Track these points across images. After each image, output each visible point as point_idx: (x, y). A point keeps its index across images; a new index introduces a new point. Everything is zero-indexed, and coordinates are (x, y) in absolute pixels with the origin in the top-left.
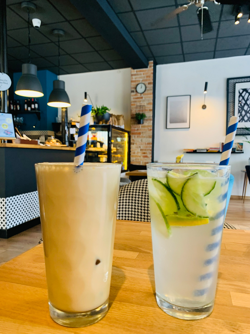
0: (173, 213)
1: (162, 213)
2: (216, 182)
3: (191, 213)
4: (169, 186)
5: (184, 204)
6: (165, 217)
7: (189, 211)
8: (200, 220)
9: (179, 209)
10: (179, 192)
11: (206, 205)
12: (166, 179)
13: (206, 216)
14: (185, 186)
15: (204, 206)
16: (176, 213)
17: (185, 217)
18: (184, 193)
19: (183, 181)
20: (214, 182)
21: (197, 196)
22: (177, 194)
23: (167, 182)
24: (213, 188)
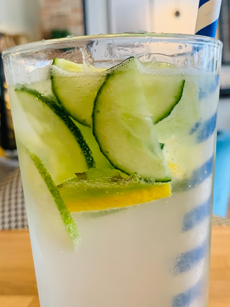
0: (76, 176)
1: (48, 179)
2: (184, 82)
3: (123, 171)
4: (59, 102)
5: (103, 148)
6: (54, 190)
7: (116, 168)
8: (148, 189)
9: (91, 163)
10: (87, 116)
11: (162, 146)
12: (49, 84)
13: (162, 177)
14: (101, 97)
15: (158, 149)
16: (81, 176)
17: (108, 185)
18: (98, 116)
19: (96, 83)
20: (179, 81)
21: (137, 121)
22: (83, 123)
23: (54, 90)
24: (179, 98)
